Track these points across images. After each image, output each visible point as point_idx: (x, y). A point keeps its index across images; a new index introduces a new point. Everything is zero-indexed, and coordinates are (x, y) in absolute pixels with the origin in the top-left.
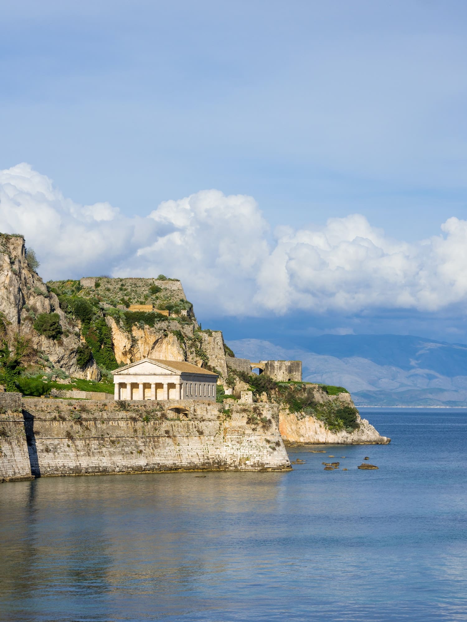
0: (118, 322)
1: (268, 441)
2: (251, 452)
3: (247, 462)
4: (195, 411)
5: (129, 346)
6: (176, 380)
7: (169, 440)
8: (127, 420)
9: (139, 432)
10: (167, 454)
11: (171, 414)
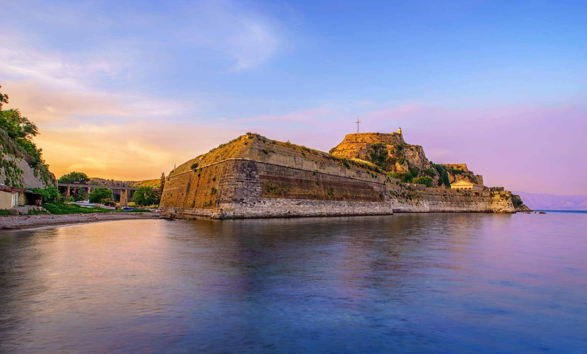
0: (450, 173)
1: (508, 204)
2: (502, 207)
3: (500, 210)
4: (482, 194)
5: (453, 180)
6: (471, 187)
7: (474, 203)
8: (460, 196)
9: (464, 200)
10: (473, 207)
11: (474, 195)
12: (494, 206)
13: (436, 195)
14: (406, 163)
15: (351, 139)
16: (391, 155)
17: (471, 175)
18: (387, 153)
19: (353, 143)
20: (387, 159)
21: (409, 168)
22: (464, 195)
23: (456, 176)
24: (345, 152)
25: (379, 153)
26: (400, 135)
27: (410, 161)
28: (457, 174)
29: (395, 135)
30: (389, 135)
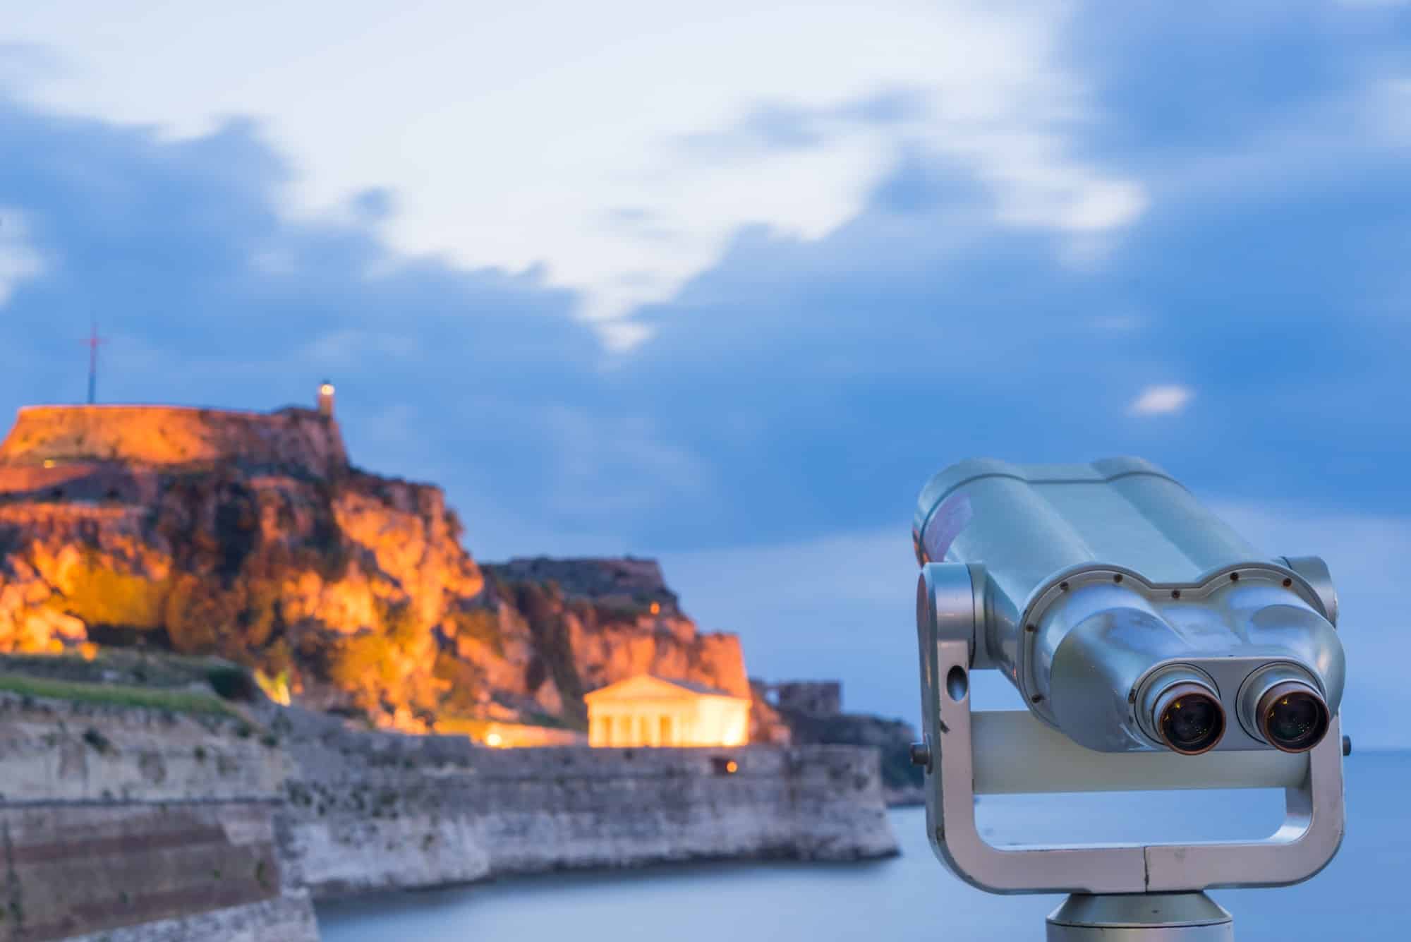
0: (582, 621)
2: (838, 830)
3: (831, 845)
7: (702, 811)
8: (636, 776)
9: (656, 798)
10: (702, 834)
11: (706, 768)
12: (804, 826)
13: (524, 778)
14: (359, 577)
15: (50, 438)
16: (278, 532)
17: (685, 633)
18: (257, 524)
20: (258, 554)
21: (377, 606)
22: (657, 776)
23: (613, 637)
26: (324, 420)
30: (263, 420)
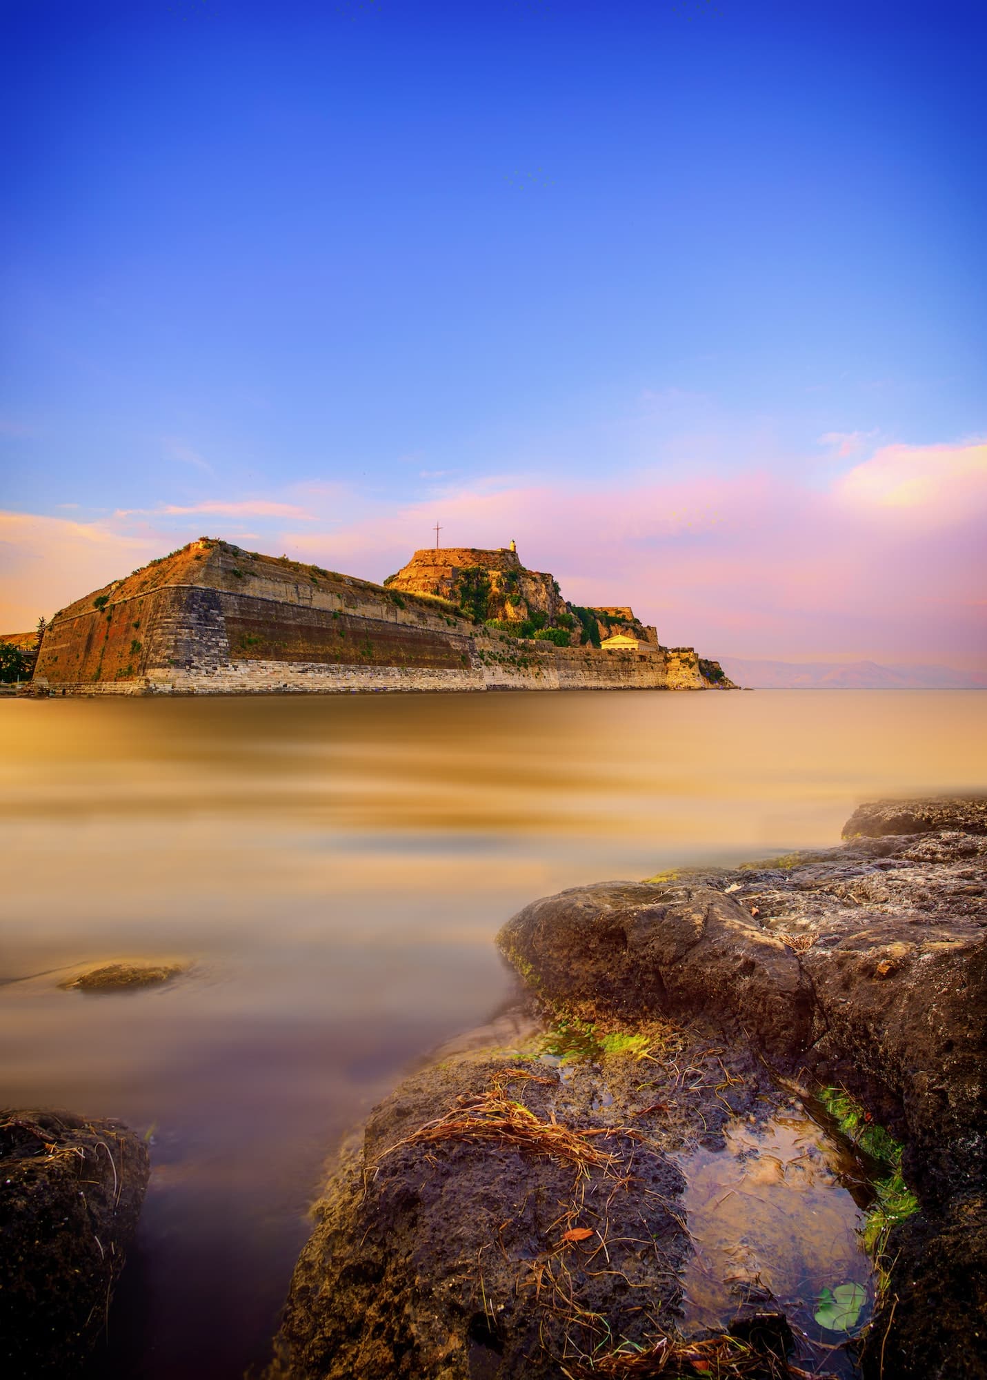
0: (602, 623)
1: (693, 674)
2: (683, 680)
3: (681, 685)
4: (651, 657)
5: (607, 634)
6: (636, 646)
7: (636, 673)
8: (612, 661)
9: (619, 668)
10: (635, 680)
11: (637, 659)
12: (671, 679)
13: (572, 659)
14: (524, 604)
15: (426, 560)
16: (497, 590)
17: (638, 627)
18: (490, 585)
19: (428, 566)
20: (490, 596)
21: (529, 614)
22: (620, 660)
23: (612, 628)
24: (413, 582)
25: (475, 586)
26: (514, 554)
27: (532, 600)
28: (614, 625)
29: (504, 552)
30: (493, 553)
